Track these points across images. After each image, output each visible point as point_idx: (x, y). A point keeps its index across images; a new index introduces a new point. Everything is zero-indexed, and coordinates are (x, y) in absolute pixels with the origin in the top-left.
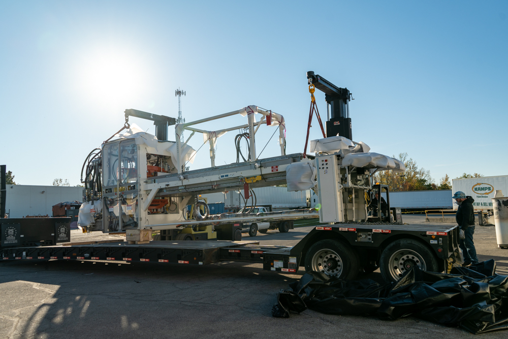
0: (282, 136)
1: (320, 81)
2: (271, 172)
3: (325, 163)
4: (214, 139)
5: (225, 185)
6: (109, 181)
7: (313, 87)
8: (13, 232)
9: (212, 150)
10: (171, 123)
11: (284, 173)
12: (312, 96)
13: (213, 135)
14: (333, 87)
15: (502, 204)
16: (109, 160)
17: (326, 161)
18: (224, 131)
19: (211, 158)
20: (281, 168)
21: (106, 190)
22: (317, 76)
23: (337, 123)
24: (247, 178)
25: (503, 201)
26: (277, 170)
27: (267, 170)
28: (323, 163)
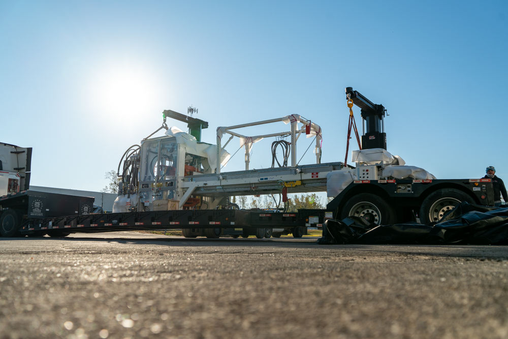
0: (318, 146)
1: (358, 97)
2: (311, 178)
3: (366, 173)
4: (250, 144)
5: (263, 188)
6: (145, 177)
7: (351, 103)
8: (39, 205)
9: (247, 154)
10: (204, 126)
11: (324, 180)
12: (351, 110)
13: (249, 140)
14: (370, 103)
16: (147, 157)
17: (367, 171)
18: (260, 137)
19: (246, 162)
20: (322, 175)
21: (143, 185)
22: (355, 91)
23: (372, 138)
24: (287, 182)
26: (317, 177)
27: (308, 176)
28: (364, 173)
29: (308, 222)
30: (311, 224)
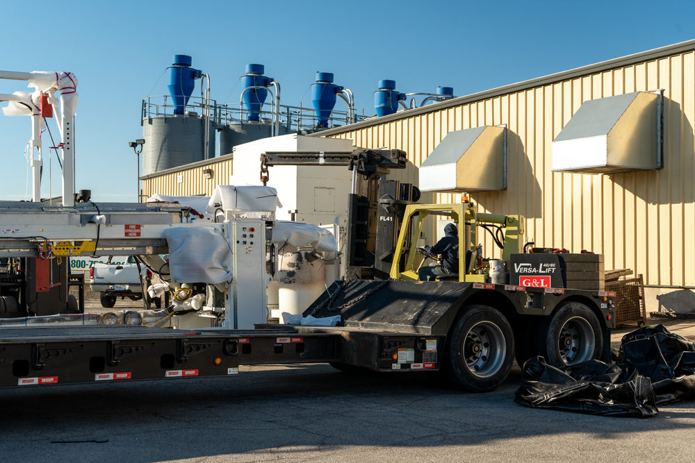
2: (123, 236)
3: (248, 234)
15: (304, 259)
17: (252, 230)
20: (149, 231)
25: (306, 254)
26: (139, 234)
27: (114, 232)
28: (244, 233)
29: (396, 362)
30: (402, 365)
